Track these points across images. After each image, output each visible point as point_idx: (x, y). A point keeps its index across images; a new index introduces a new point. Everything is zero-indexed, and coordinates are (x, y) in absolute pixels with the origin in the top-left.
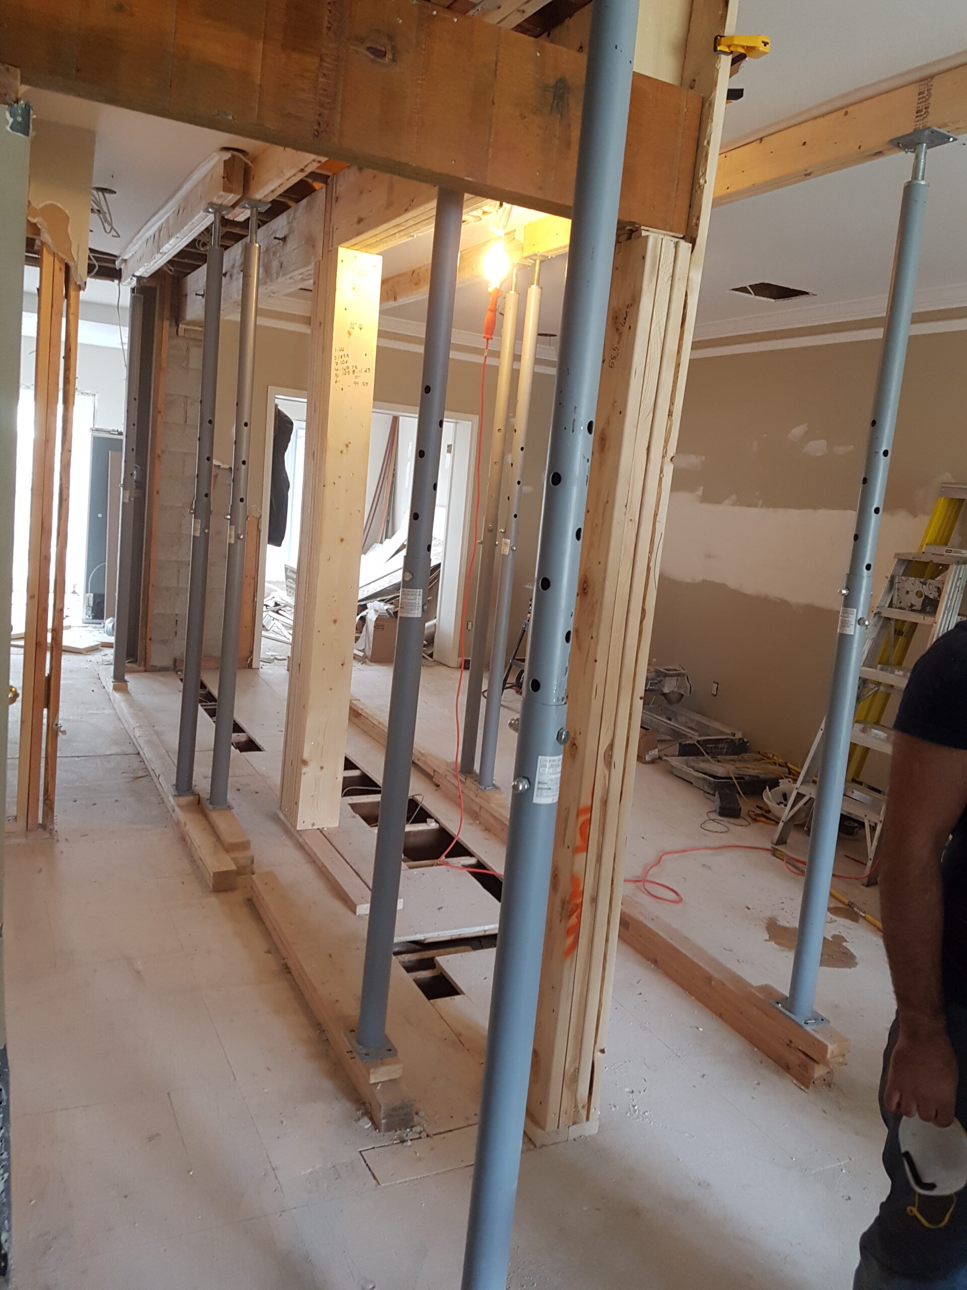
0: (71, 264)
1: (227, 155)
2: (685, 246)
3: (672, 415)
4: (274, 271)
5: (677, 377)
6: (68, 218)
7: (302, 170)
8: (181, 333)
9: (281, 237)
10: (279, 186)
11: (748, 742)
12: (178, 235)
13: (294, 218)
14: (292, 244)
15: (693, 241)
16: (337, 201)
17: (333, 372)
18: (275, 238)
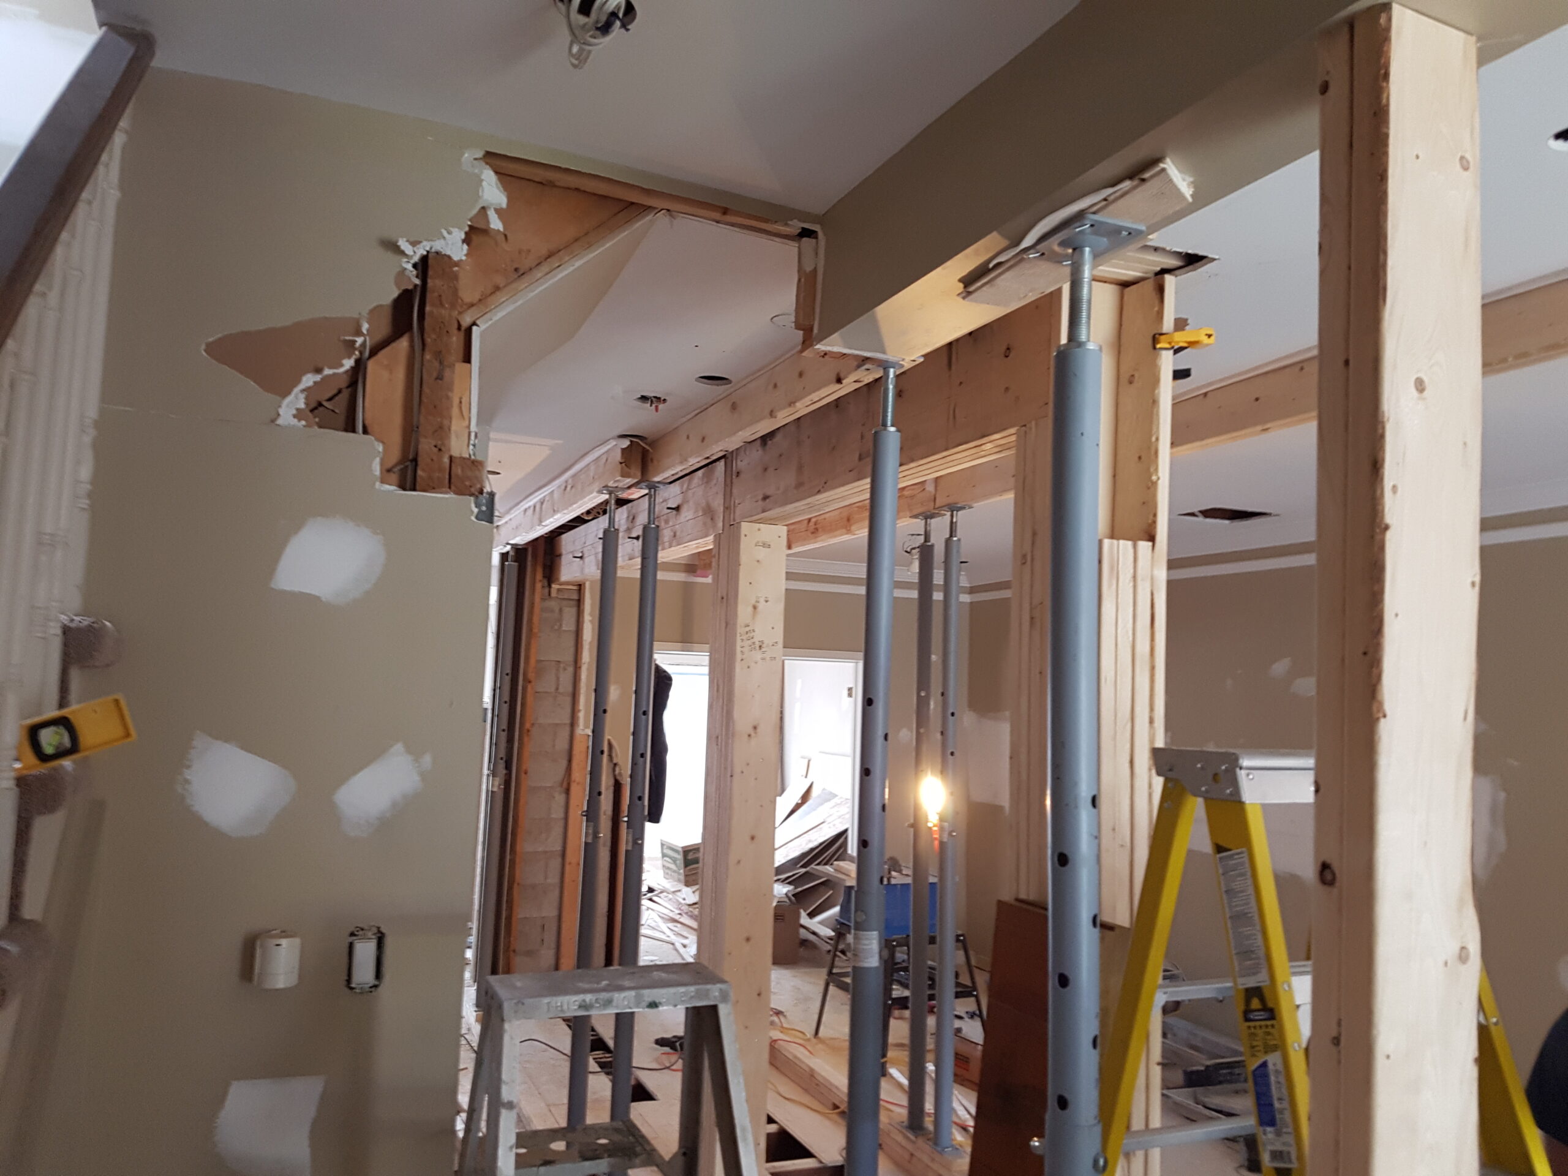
1: (626, 443)
2: (1144, 546)
4: (666, 539)
7: (708, 458)
8: (554, 594)
9: (673, 506)
10: (681, 471)
12: (565, 511)
13: (688, 489)
14: (687, 514)
15: (1152, 538)
16: (737, 476)
17: (738, 649)
18: (668, 508)
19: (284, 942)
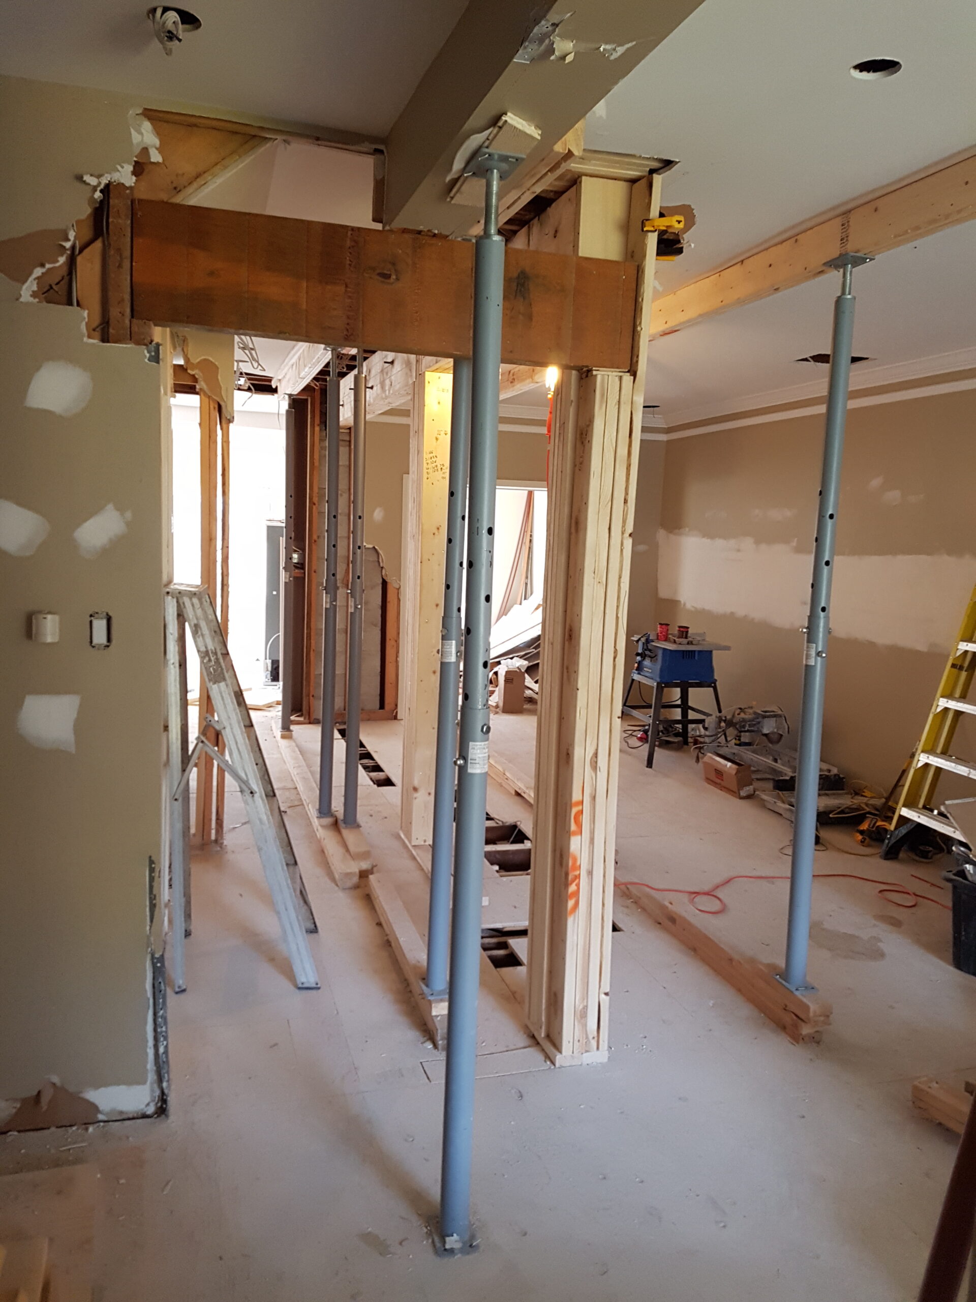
0: (222, 404)
2: (628, 378)
3: (627, 502)
4: (387, 388)
5: (629, 474)
6: (217, 368)
9: (389, 361)
11: (844, 778)
12: (310, 365)
14: (397, 366)
15: (633, 373)
17: (425, 470)
18: (385, 362)
19: (49, 617)
